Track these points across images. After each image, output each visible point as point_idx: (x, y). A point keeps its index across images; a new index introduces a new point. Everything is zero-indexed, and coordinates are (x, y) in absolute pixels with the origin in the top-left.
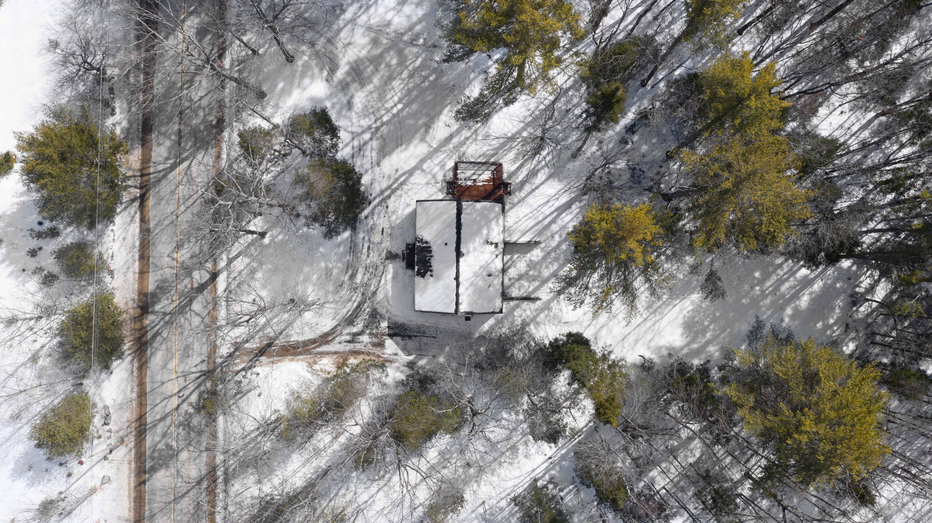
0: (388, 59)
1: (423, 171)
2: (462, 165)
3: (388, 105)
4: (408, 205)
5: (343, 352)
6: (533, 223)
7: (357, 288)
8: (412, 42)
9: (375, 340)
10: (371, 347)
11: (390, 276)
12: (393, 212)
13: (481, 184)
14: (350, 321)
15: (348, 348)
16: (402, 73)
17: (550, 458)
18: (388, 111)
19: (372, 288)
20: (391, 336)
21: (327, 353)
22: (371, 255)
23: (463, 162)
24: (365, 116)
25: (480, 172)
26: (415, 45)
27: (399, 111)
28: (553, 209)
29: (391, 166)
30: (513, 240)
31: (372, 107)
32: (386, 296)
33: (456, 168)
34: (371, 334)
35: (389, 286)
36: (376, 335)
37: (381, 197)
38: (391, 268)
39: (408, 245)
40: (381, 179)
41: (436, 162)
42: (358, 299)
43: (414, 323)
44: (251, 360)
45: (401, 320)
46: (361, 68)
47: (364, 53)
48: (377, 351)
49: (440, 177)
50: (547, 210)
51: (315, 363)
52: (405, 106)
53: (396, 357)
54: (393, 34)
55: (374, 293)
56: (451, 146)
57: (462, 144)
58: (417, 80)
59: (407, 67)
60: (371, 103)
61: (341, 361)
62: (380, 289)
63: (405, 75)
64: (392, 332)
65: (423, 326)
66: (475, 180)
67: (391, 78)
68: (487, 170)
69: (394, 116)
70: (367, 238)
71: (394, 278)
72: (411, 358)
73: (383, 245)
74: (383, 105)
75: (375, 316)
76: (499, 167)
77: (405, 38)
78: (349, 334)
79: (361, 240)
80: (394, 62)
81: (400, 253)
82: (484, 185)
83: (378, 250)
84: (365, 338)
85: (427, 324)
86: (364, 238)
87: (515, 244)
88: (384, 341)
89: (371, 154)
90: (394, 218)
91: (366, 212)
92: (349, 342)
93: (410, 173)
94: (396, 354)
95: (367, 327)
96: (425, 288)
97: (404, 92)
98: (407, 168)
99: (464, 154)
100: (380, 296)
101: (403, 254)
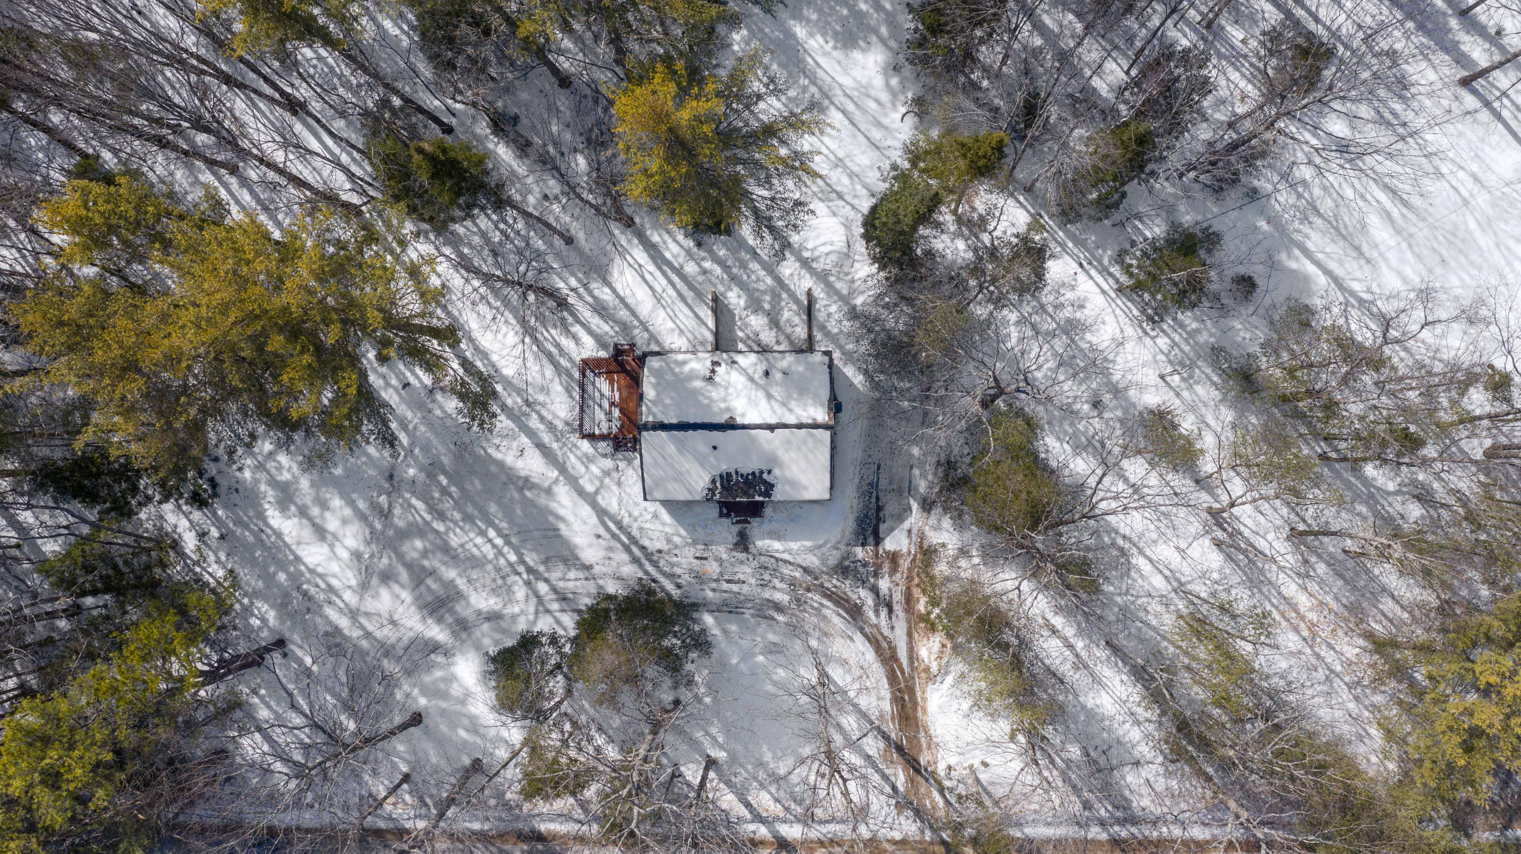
0: (415, 555)
1: (597, 492)
2: (587, 426)
3: (491, 554)
4: (656, 516)
5: (909, 622)
6: (682, 305)
7: (798, 600)
8: (386, 515)
9: (886, 568)
10: (899, 575)
11: (777, 545)
12: (669, 541)
13: (617, 395)
14: (854, 612)
15: (901, 615)
16: (436, 532)
17: (1081, 265)
18: (500, 553)
19: (798, 574)
20: (878, 541)
21: (911, 650)
22: (742, 577)
23: (581, 425)
24: (510, 591)
25: (597, 394)
26: (390, 510)
27: (500, 533)
28: (658, 274)
29: (590, 545)
30: (710, 338)
31: (494, 580)
32: (811, 550)
33: (591, 437)
34: (876, 575)
35: (794, 545)
36: (879, 567)
37: (644, 561)
38: (762, 543)
39: (721, 515)
40: (614, 564)
41: (583, 470)
42: (817, 597)
43: (855, 502)
44: (927, 780)
45: (850, 525)
46: (429, 599)
47: (406, 595)
48: (905, 564)
49: (608, 463)
50: (660, 282)
51: (927, 670)
52: (491, 524)
53: (914, 531)
54: (373, 546)
55: (806, 570)
56: (555, 446)
57: (551, 427)
58: (448, 504)
59: (427, 523)
60: (488, 582)
61: (922, 625)
62: (799, 561)
63: (440, 527)
64: (871, 540)
65: (859, 486)
66: (612, 404)
67: (446, 549)
68: (593, 384)
69: (508, 543)
70: (714, 585)
71: (779, 537)
72: (915, 506)
73: (724, 556)
74: (490, 562)
75: (844, 569)
76: (587, 365)
77: (378, 526)
78: (877, 612)
79: (717, 595)
80: (418, 544)
81: (736, 528)
82: (619, 389)
83: (733, 565)
84: (884, 584)
85: (857, 480)
86: (714, 590)
87: (717, 334)
88: (887, 553)
89: (573, 581)
90: (677, 539)
91: (670, 587)
92: (891, 611)
93: (602, 513)
94: (909, 531)
95: (863, 582)
96: (793, 483)
97: (467, 527)
98: (594, 520)
99: (567, 424)
100: (812, 561)
101: (738, 522)
